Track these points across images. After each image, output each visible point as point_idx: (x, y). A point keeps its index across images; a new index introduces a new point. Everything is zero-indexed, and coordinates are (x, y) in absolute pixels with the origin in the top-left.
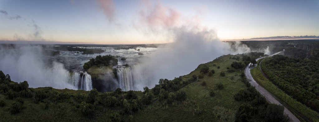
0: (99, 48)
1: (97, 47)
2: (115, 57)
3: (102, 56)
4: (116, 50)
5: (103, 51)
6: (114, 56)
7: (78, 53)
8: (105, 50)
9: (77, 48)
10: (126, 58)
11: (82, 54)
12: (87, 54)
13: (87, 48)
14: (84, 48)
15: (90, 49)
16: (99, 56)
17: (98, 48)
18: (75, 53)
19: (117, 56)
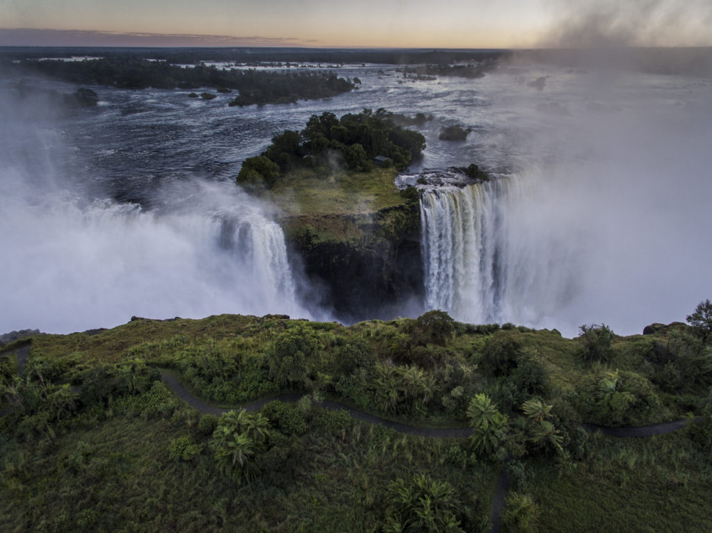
0: (325, 66)
1: (313, 61)
2: (409, 121)
3: (338, 117)
4: (415, 79)
5: (343, 88)
6: (401, 117)
7: (207, 97)
8: (357, 80)
9: (201, 69)
10: (469, 130)
11: (231, 105)
12: (261, 102)
13: (259, 68)
14: (245, 68)
15: (275, 73)
16: (325, 114)
17: (315, 66)
18: (193, 96)
19: (421, 119)
